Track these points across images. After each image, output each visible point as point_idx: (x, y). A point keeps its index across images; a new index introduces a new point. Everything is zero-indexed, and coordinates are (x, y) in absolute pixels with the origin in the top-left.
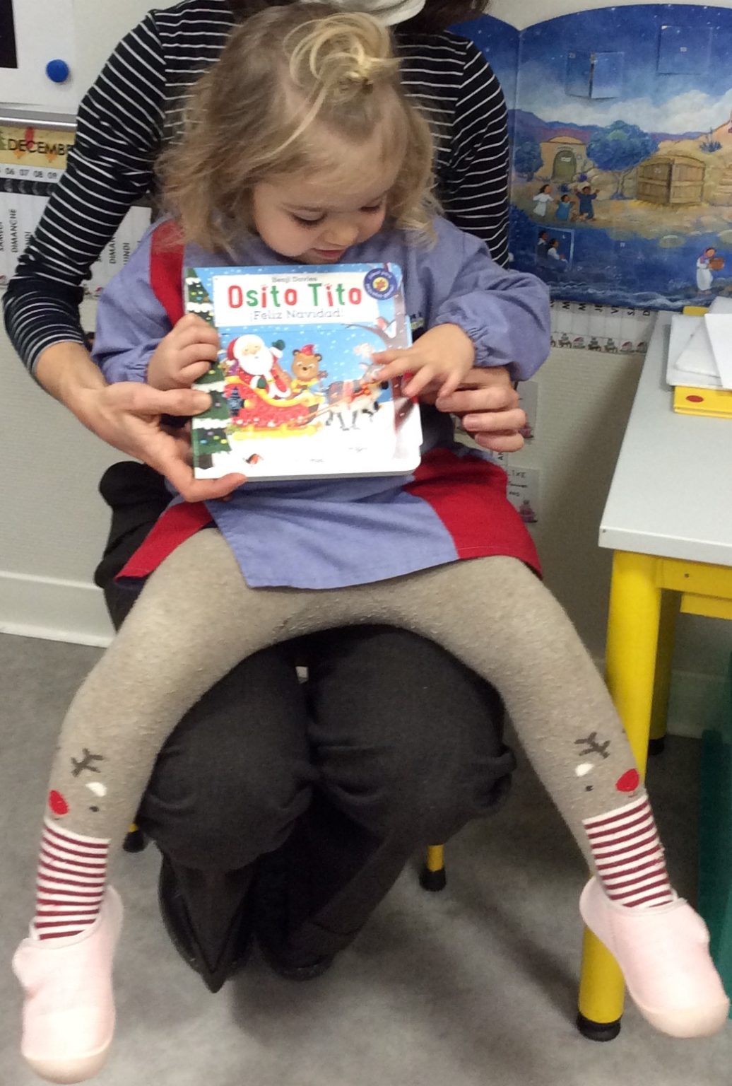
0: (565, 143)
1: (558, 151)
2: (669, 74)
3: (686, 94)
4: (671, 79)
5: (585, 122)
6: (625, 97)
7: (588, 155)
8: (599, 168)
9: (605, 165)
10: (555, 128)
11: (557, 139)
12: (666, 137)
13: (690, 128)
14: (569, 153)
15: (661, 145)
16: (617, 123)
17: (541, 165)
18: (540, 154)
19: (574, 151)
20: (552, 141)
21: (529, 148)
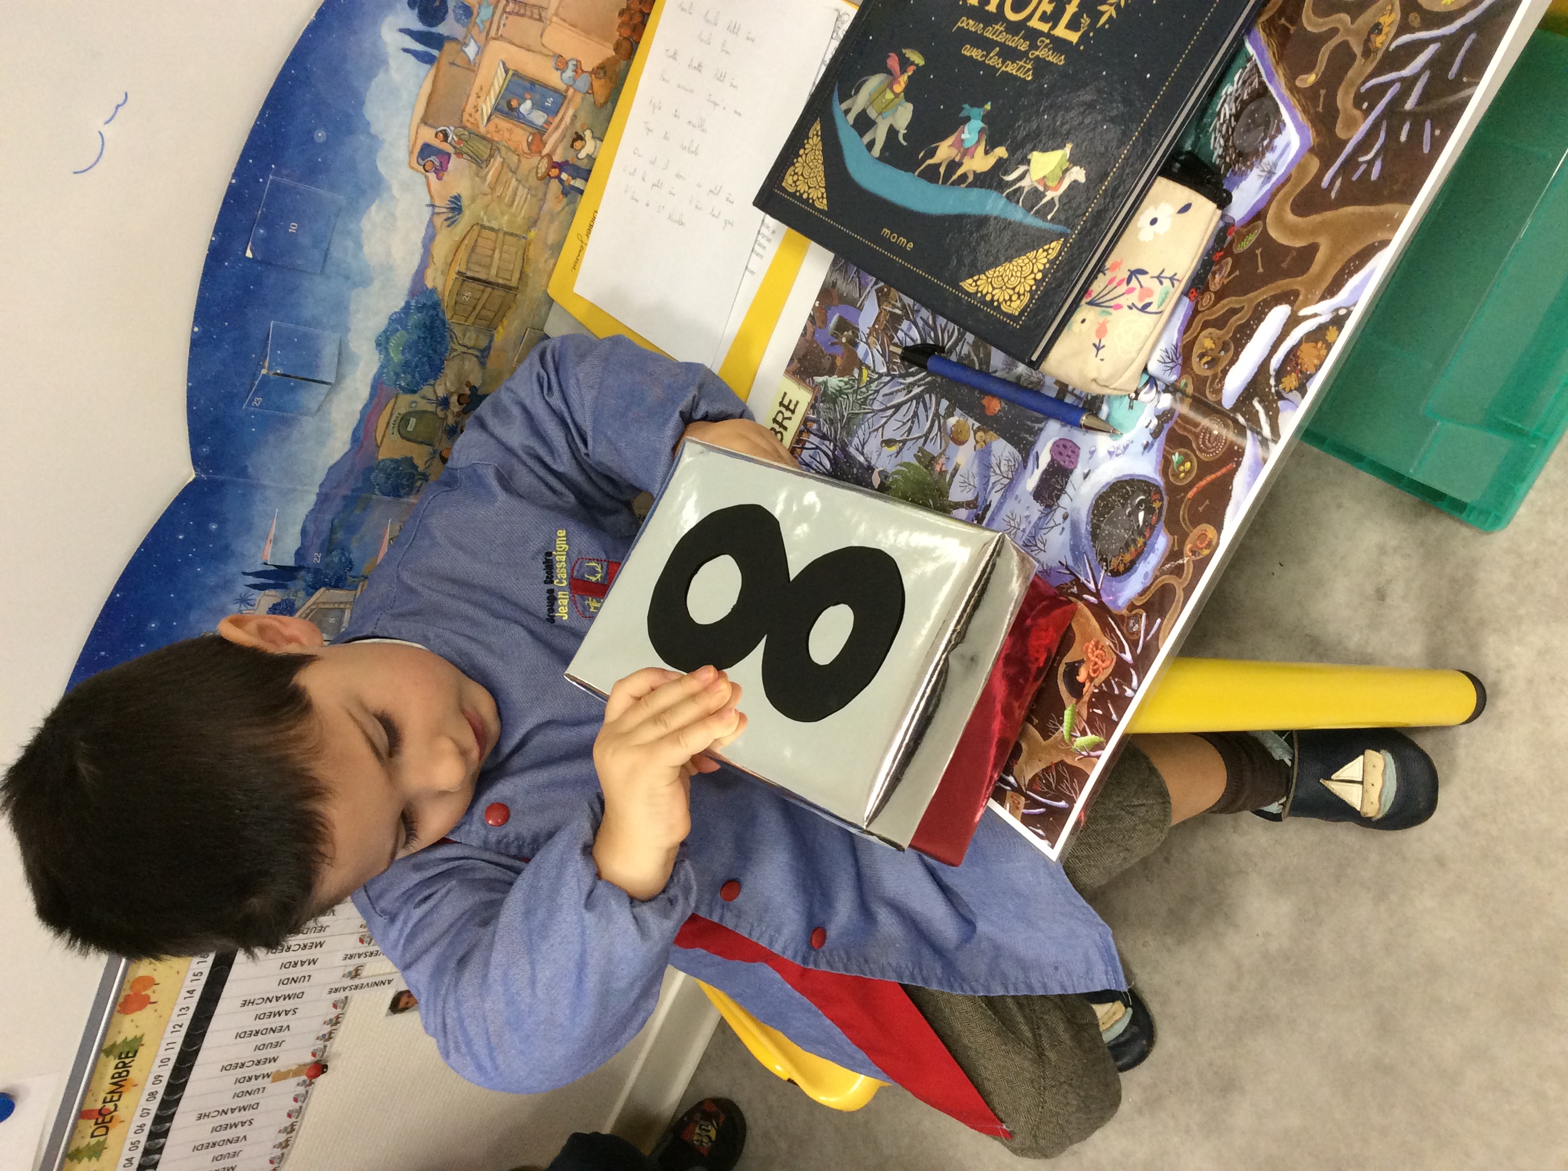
0: (388, 423)
1: (396, 433)
2: (326, 255)
3: (364, 235)
4: (335, 253)
5: (364, 392)
6: (343, 328)
7: (414, 392)
8: (436, 379)
9: (436, 370)
10: (362, 435)
11: (379, 435)
12: (420, 275)
13: (417, 237)
14: (404, 419)
15: (429, 284)
16: (378, 344)
17: (409, 461)
18: (393, 461)
19: (403, 411)
20: (379, 441)
21: (381, 475)
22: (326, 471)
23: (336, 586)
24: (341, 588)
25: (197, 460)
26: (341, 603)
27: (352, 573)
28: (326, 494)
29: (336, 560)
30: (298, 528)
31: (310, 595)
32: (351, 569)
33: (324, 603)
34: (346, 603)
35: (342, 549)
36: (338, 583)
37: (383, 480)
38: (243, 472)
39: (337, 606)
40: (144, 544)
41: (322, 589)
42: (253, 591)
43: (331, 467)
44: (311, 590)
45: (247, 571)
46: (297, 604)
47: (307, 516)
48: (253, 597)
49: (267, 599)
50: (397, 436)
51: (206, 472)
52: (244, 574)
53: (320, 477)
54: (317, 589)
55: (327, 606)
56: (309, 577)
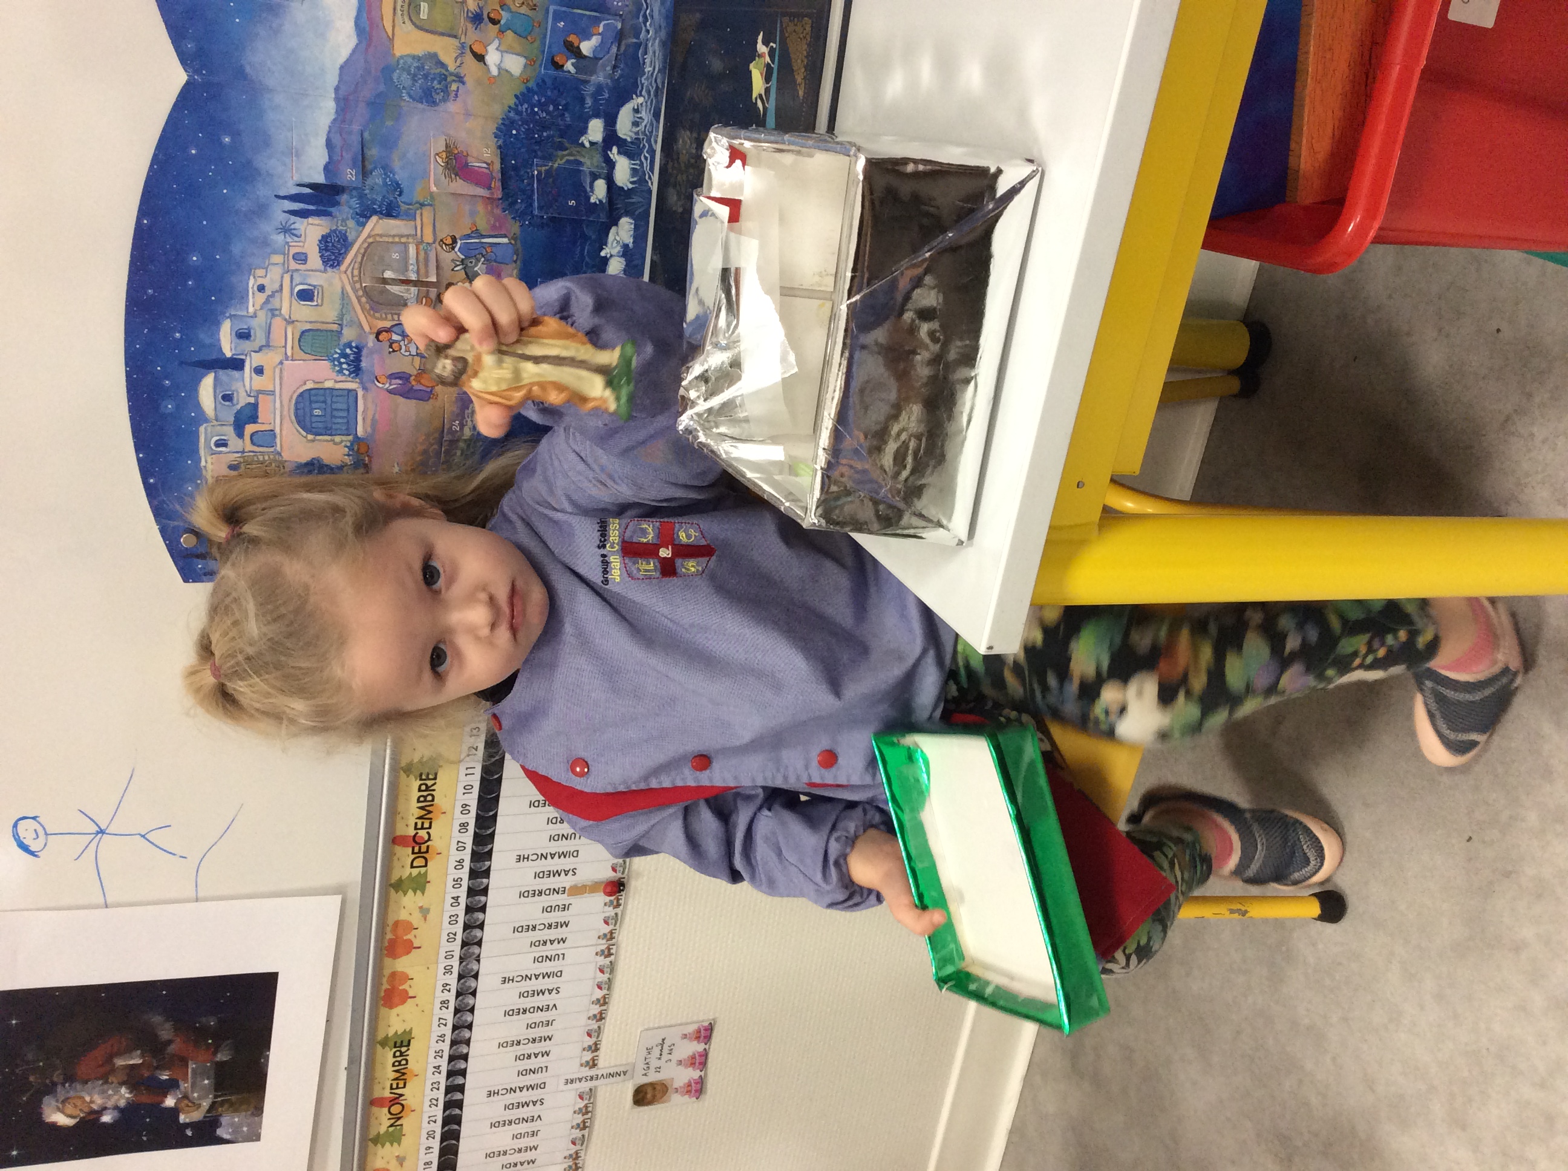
0: (395, 9)
1: (409, 22)
10: (367, 26)
11: (388, 24)
14: (414, 4)
17: (433, 57)
18: (414, 57)
20: (390, 35)
21: (405, 76)
22: (337, 72)
23: (389, 215)
24: (395, 217)
25: (185, 59)
26: (402, 236)
27: (403, 198)
28: (346, 99)
29: (379, 181)
30: (322, 140)
31: (363, 225)
32: (400, 195)
33: (381, 236)
34: (408, 236)
35: (383, 168)
36: (390, 212)
37: (410, 82)
38: (240, 73)
39: (397, 240)
40: (155, 159)
41: (374, 218)
42: (293, 218)
43: (342, 68)
44: (361, 219)
45: (282, 194)
46: (351, 236)
47: (330, 127)
48: (296, 226)
49: (313, 230)
50: (409, 26)
51: (200, 73)
52: (278, 197)
53: (332, 79)
54: (368, 218)
55: (386, 239)
56: (354, 203)
